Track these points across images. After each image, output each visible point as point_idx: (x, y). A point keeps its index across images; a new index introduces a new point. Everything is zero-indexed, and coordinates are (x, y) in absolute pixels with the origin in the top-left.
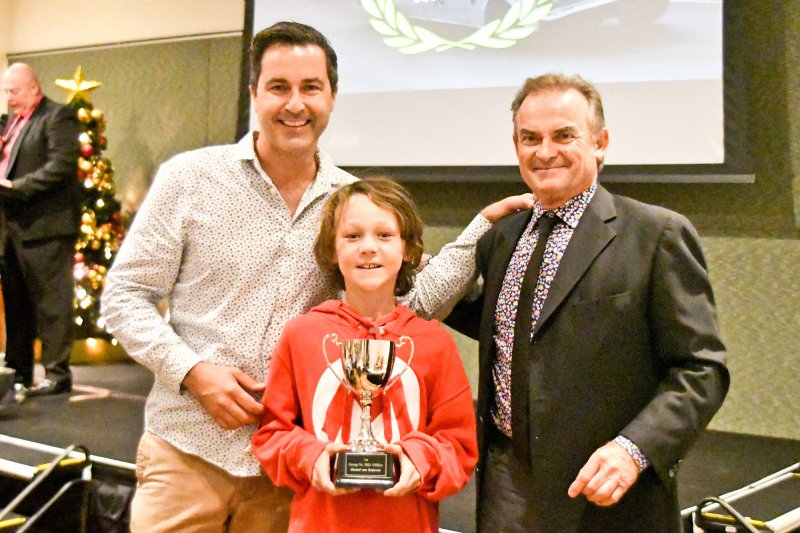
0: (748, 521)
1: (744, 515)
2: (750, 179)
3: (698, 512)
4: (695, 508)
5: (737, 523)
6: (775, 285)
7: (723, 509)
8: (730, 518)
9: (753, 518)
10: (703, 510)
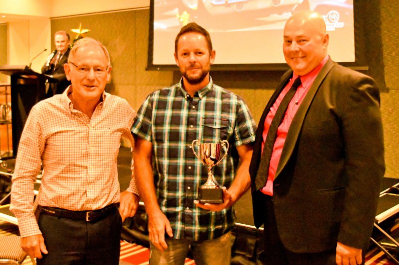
2: (366, 68)
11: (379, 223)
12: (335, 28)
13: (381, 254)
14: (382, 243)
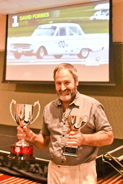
0: (114, 158)
1: (113, 156)
2: (114, 85)
3: (104, 156)
4: (103, 155)
5: (111, 158)
6: (119, 107)
7: (108, 155)
8: (110, 157)
9: (115, 157)
10: (105, 155)
11: (119, 161)
12: (100, 65)
13: (121, 176)
14: (120, 171)
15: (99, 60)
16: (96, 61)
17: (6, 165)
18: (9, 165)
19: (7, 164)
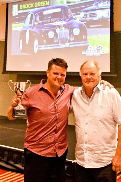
12: (101, 55)
15: (100, 50)
16: (97, 51)
17: (3, 160)
18: (5, 159)
19: (3, 158)
